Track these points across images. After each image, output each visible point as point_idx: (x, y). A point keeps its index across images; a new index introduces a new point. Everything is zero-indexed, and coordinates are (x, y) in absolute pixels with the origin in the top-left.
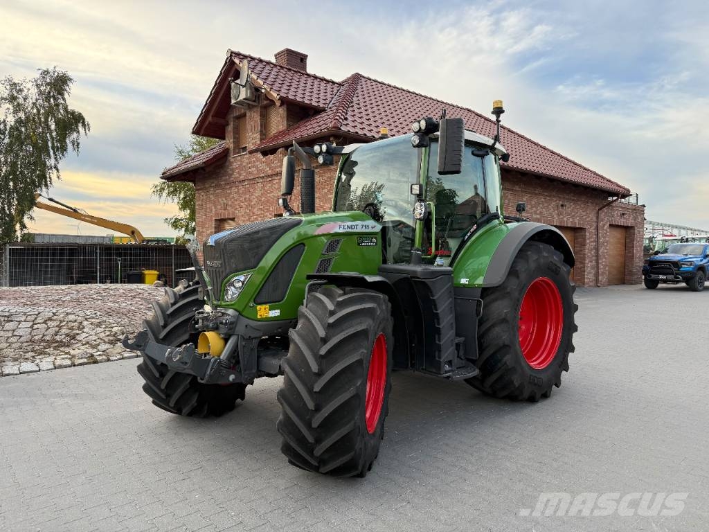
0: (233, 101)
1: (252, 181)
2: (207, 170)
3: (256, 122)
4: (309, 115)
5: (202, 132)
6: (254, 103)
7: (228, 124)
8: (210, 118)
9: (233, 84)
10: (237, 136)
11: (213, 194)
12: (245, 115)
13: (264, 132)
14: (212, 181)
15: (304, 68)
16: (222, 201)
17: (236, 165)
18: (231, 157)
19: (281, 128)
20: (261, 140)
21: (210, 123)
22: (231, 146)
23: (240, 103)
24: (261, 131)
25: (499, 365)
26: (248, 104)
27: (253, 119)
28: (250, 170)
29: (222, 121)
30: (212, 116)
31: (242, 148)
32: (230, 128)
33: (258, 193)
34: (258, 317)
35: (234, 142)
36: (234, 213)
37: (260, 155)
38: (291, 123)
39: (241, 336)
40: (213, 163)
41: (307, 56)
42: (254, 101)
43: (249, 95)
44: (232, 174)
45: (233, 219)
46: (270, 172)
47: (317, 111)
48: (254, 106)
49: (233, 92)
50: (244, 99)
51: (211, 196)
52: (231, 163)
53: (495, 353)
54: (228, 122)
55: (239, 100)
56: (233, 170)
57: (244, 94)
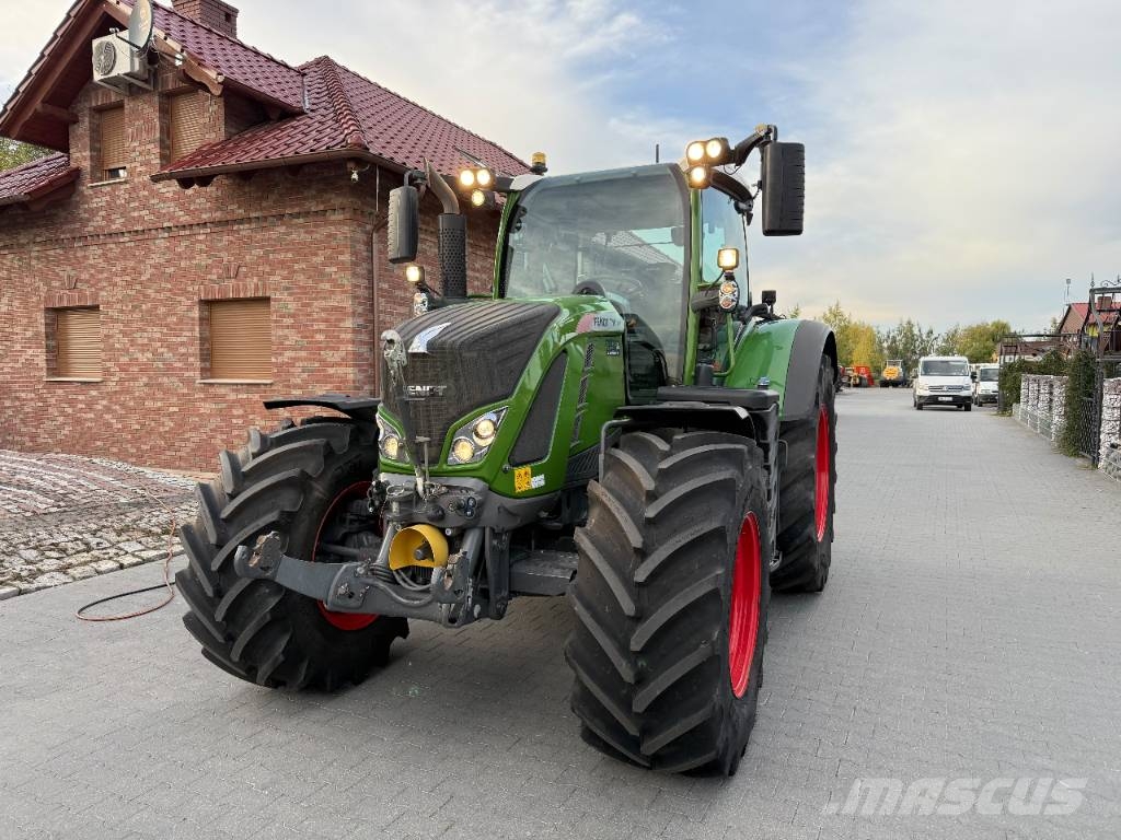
0: (97, 77)
1: (142, 235)
2: (35, 208)
3: (148, 121)
4: (271, 120)
5: (17, 130)
6: (146, 86)
7: (76, 121)
8: (37, 105)
9: (96, 43)
10: (98, 145)
11: (38, 258)
12: (119, 106)
13: (168, 142)
14: (35, 231)
15: (233, 31)
16: (66, 271)
17: (98, 202)
18: (86, 187)
19: (212, 137)
20: (162, 157)
21: (36, 115)
22: (86, 165)
23: (116, 82)
24: (162, 141)
25: (798, 541)
26: (131, 87)
27: (144, 115)
28: (136, 214)
29: (62, 114)
30: (43, 102)
31: (110, 171)
32: (82, 130)
33: (156, 259)
34: (518, 490)
35: (91, 157)
36: (95, 296)
37: (175, 186)
38: (233, 131)
39: (492, 530)
40: (45, 196)
41: (236, 11)
42: (146, 81)
43: (137, 68)
44: (89, 220)
45: (95, 308)
46: (185, 219)
47: (288, 114)
48: (145, 91)
49: (97, 60)
50: (126, 74)
51: (34, 262)
52: (85, 199)
53: (794, 524)
54: (77, 116)
55: (110, 75)
56: (93, 212)
57: (125, 64)
